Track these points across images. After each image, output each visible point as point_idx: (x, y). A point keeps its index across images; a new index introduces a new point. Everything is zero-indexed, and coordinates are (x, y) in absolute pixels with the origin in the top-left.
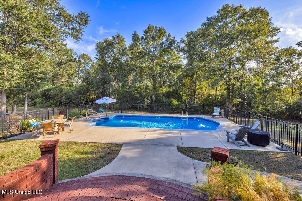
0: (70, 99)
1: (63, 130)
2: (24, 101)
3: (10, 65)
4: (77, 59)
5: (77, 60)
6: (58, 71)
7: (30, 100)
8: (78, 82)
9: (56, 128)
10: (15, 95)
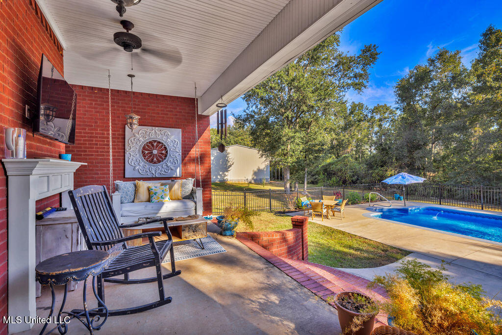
0: (356, 177)
1: (334, 215)
2: (304, 178)
3: (292, 140)
4: (370, 115)
5: (369, 117)
6: (343, 138)
7: (309, 177)
8: (370, 151)
9: (325, 211)
10: (297, 171)
